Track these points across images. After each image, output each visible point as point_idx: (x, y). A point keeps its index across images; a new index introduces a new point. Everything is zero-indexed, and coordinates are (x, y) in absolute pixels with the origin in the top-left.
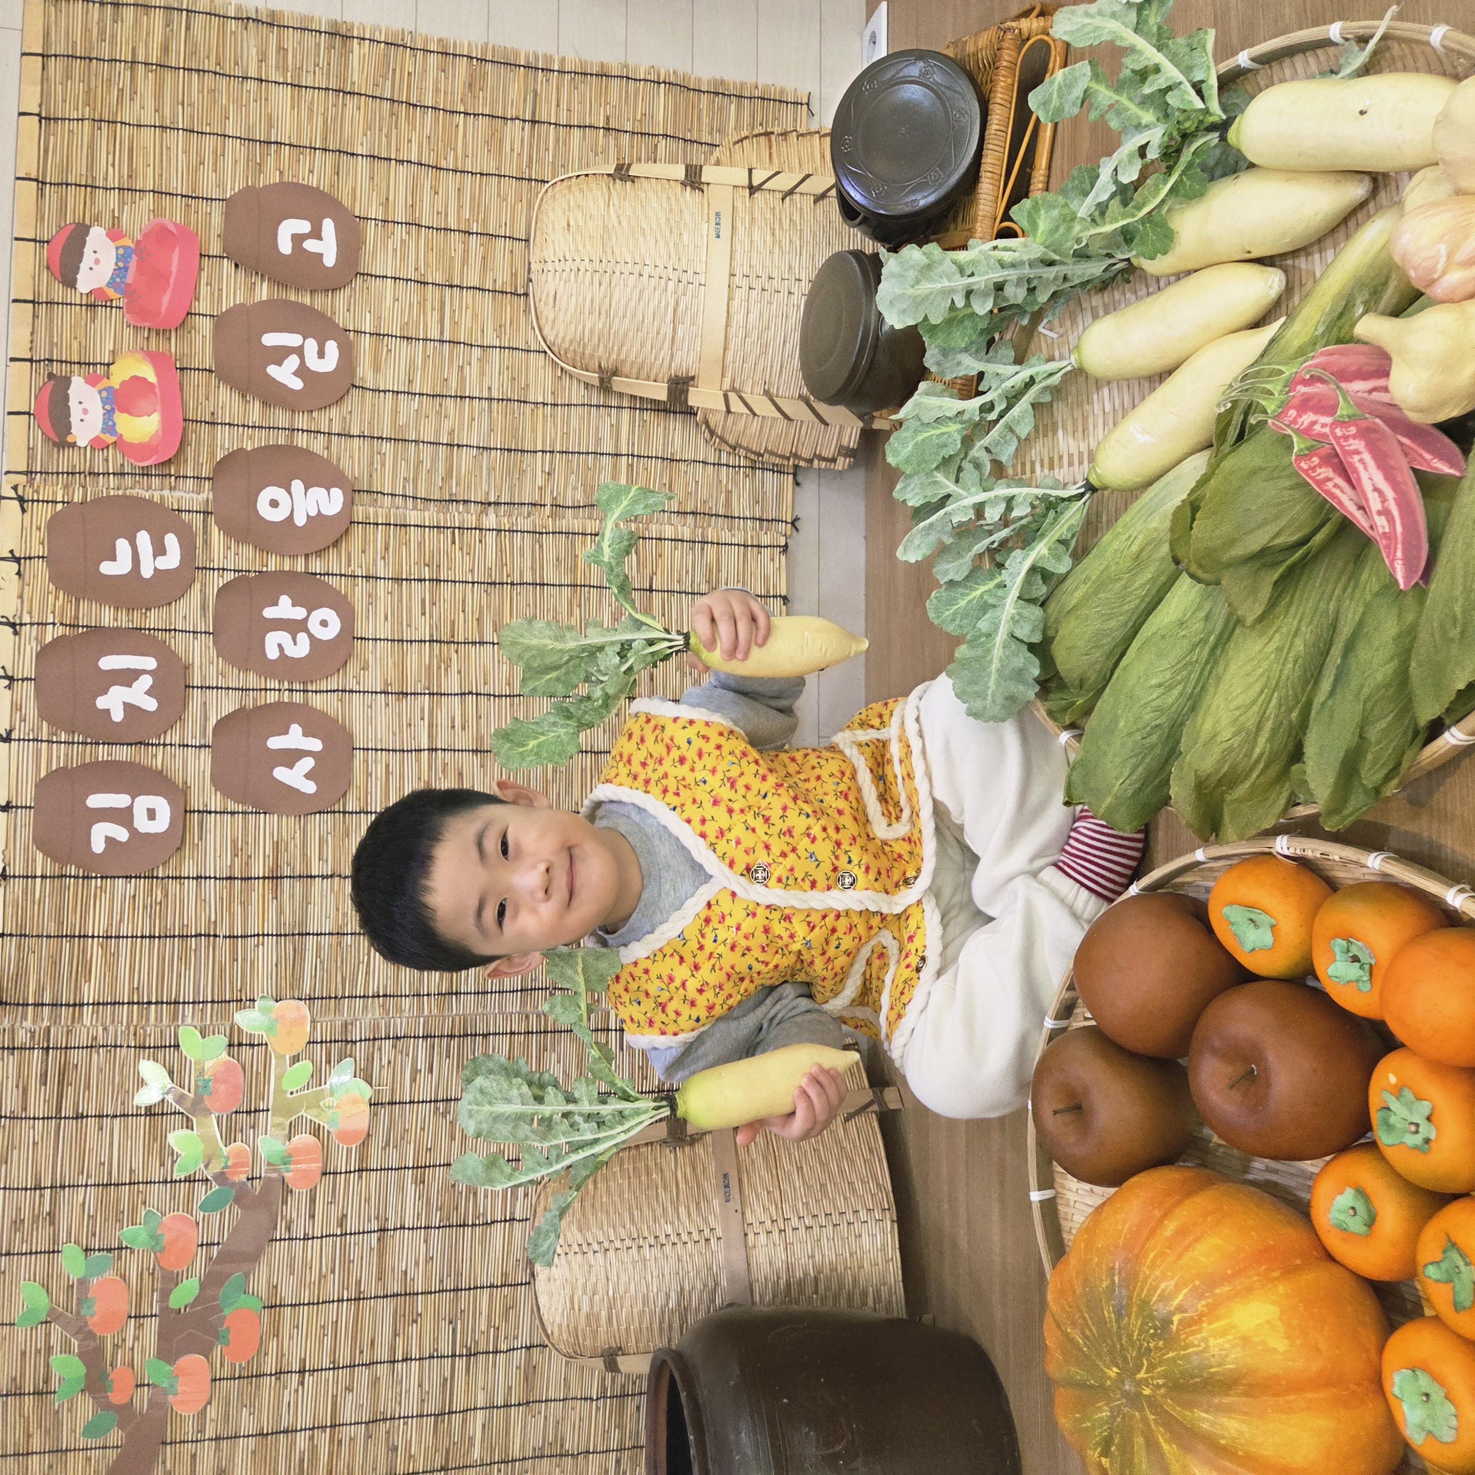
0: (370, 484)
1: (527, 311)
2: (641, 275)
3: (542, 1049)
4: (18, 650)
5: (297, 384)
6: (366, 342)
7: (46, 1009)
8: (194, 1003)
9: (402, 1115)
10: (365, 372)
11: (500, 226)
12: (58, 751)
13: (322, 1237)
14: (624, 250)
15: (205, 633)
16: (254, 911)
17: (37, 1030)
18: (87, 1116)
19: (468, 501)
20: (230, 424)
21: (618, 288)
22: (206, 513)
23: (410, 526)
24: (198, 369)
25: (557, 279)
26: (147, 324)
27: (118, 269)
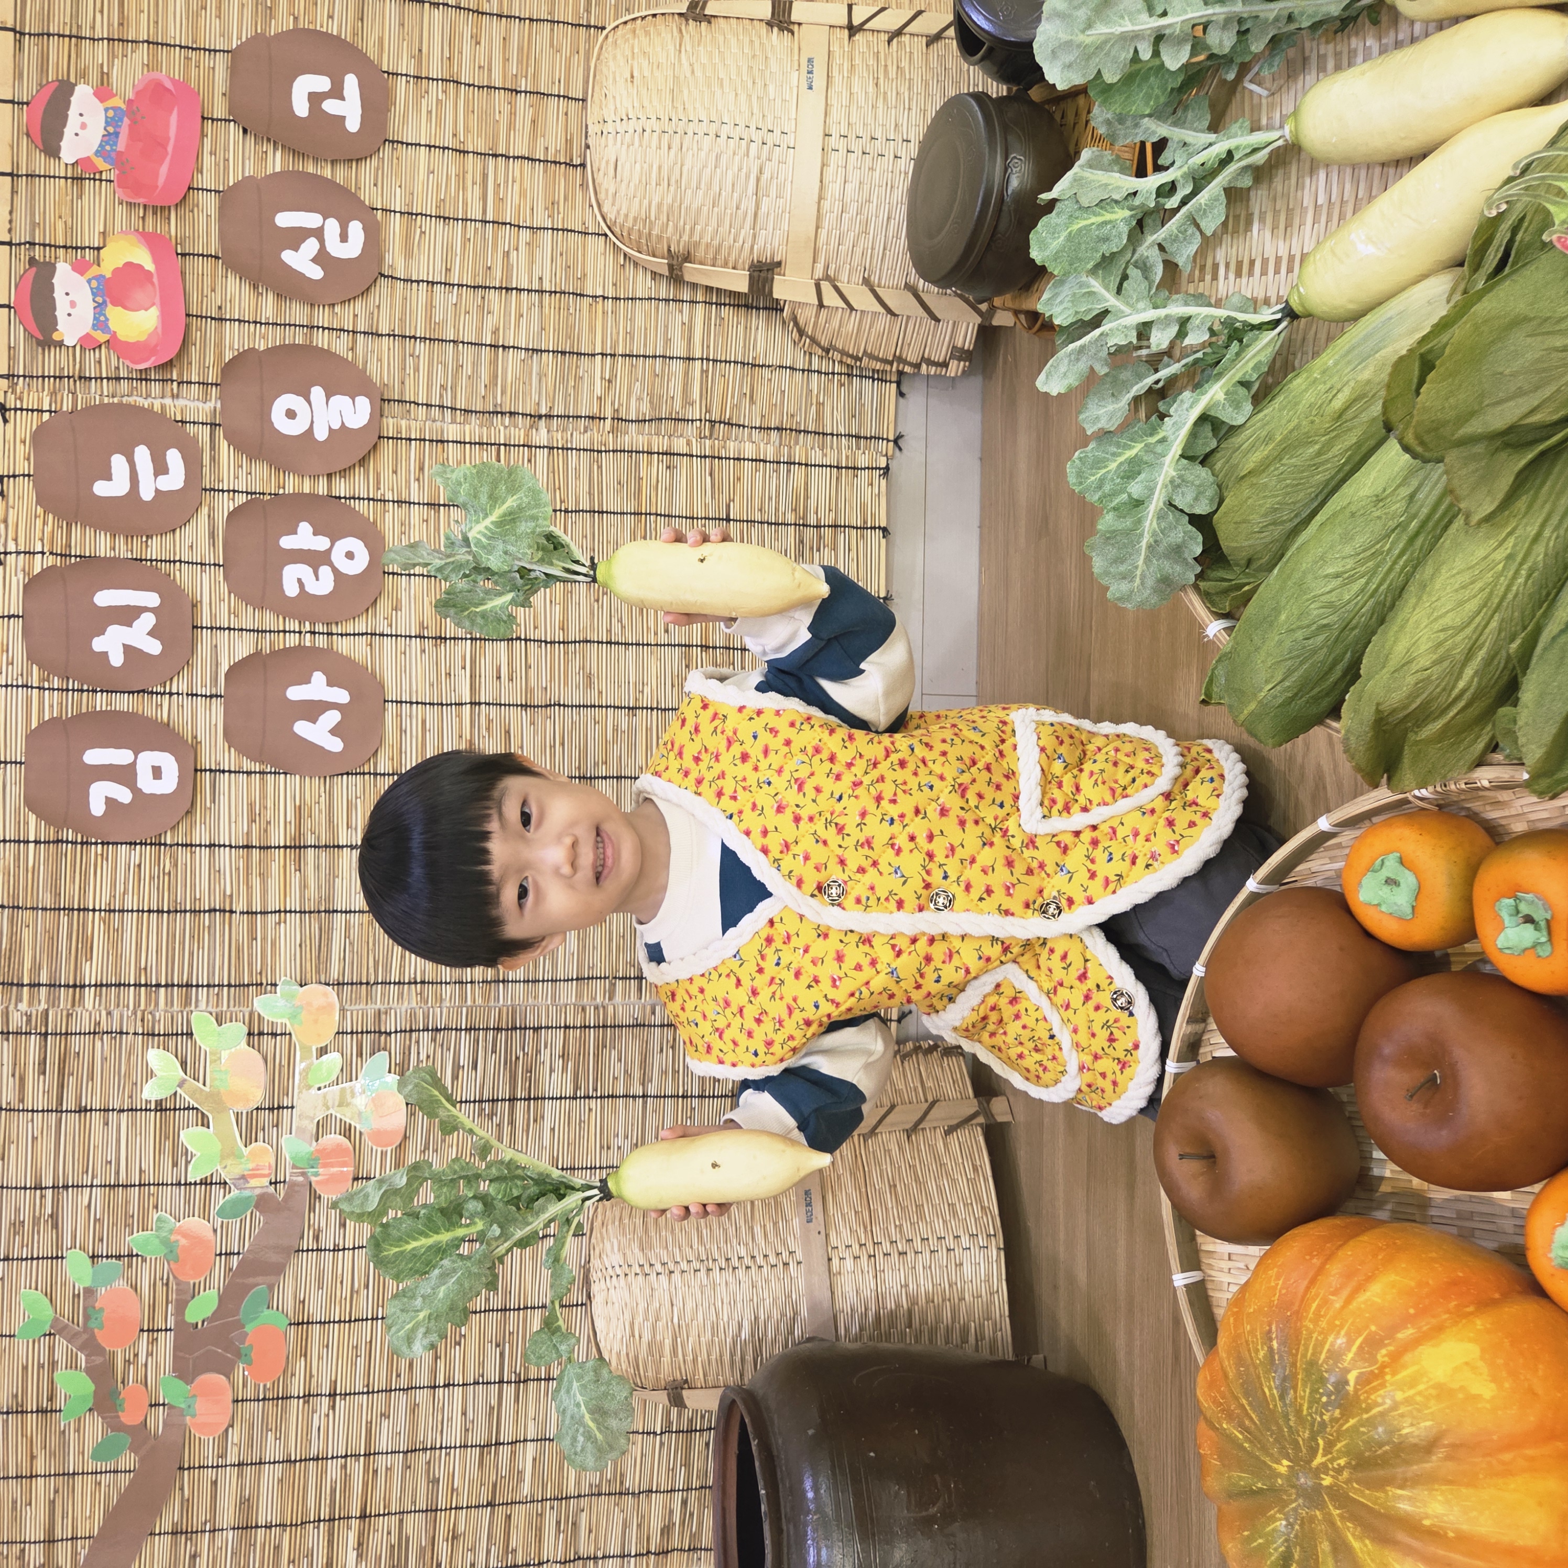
0: (402, 393)
1: (584, 185)
2: (718, 136)
3: (601, 1046)
5: (315, 273)
6: (396, 224)
7: (43, 991)
8: (208, 986)
10: (395, 261)
11: (553, 83)
12: (51, 698)
14: (698, 105)
15: (215, 565)
16: (274, 884)
17: (34, 1013)
18: (91, 1110)
19: (515, 413)
20: (239, 321)
21: (691, 152)
22: (213, 425)
23: (448, 441)
24: (203, 255)
25: (619, 142)
26: (141, 201)
27: (107, 135)
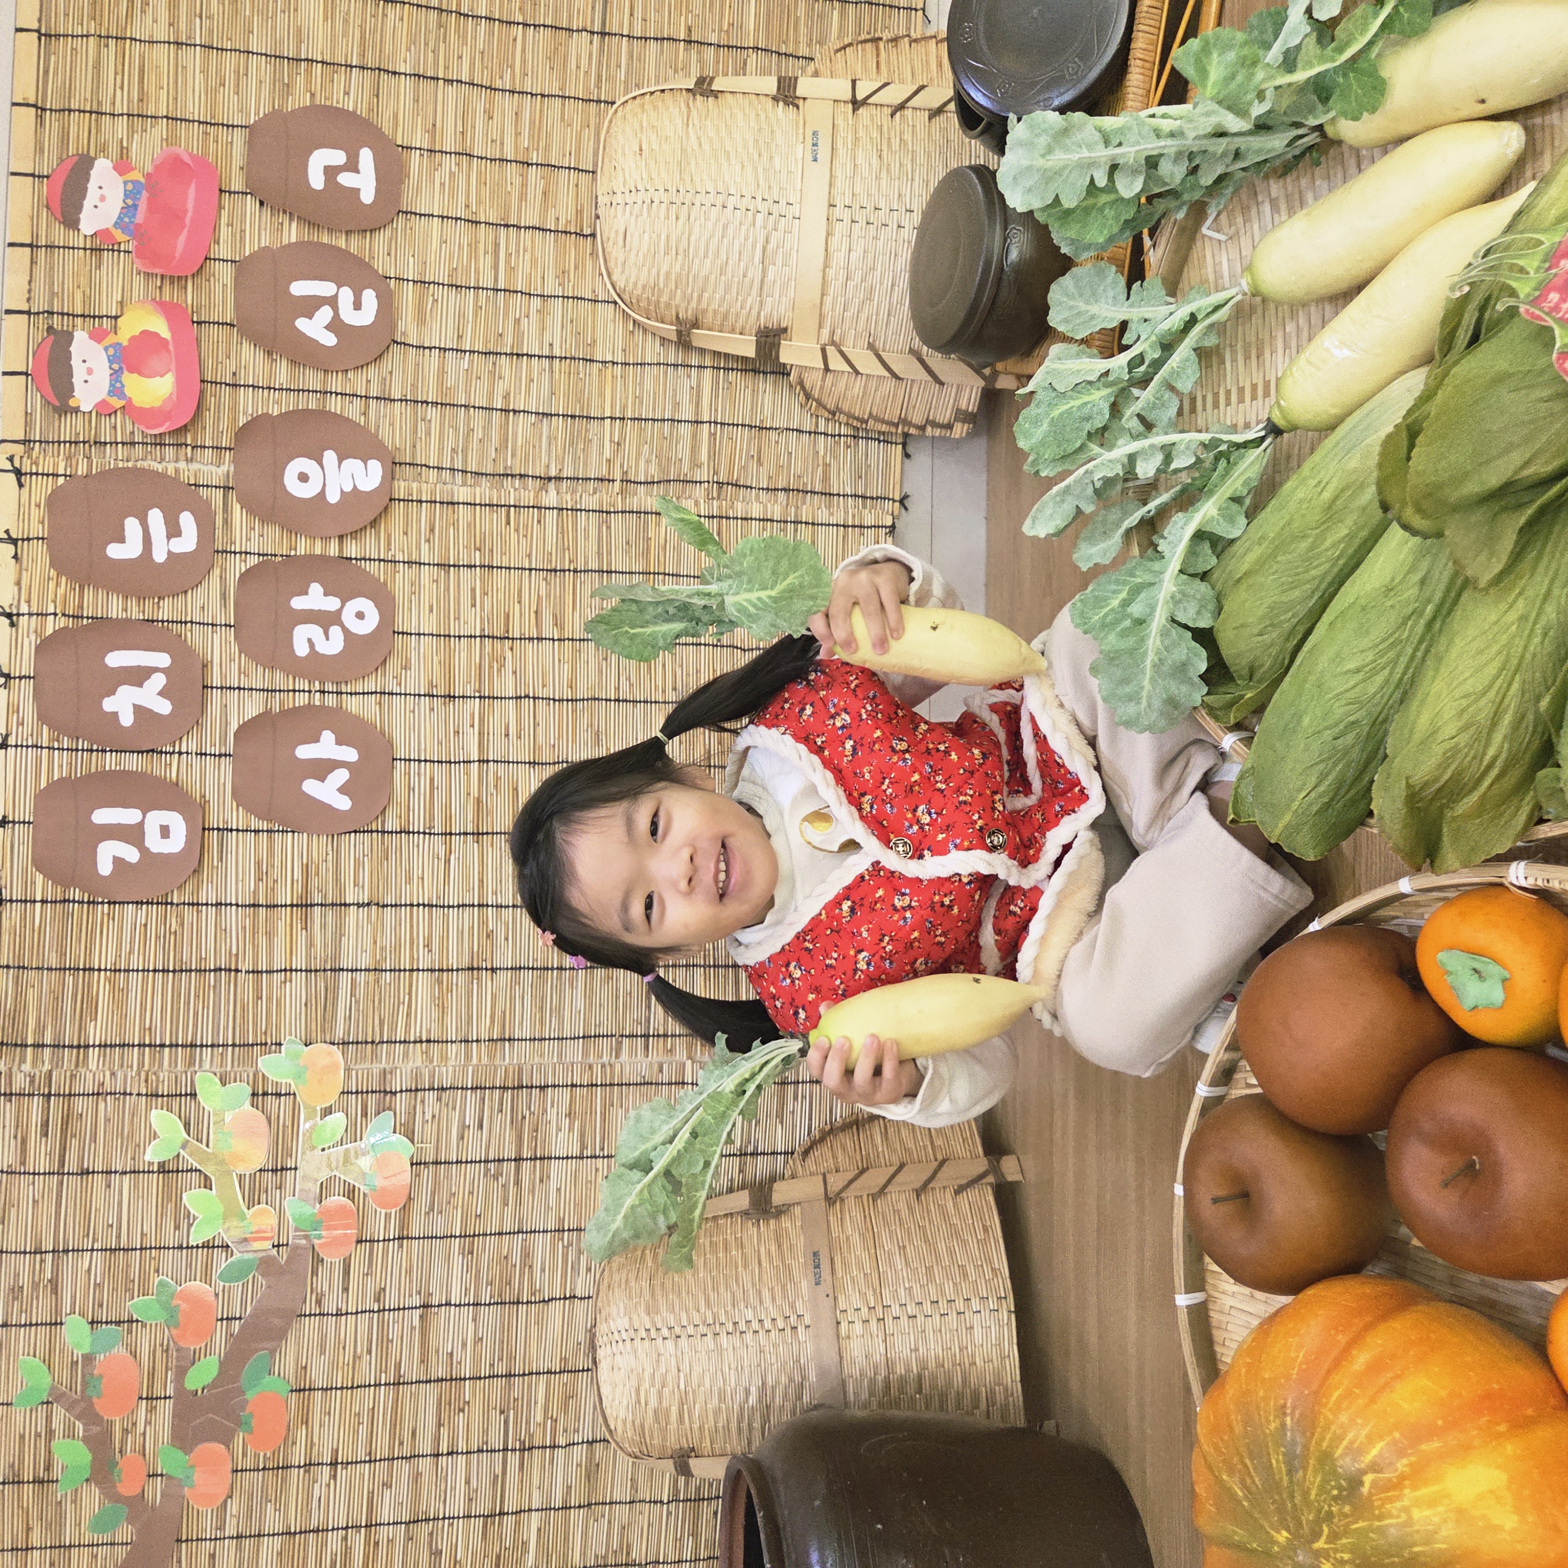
0: (413, 455)
1: (594, 254)
2: (724, 207)
3: (607, 1105)
4: (15, 644)
5: (329, 340)
6: (409, 292)
7: (47, 1051)
8: (212, 1046)
9: (448, 1177)
10: (408, 328)
11: (564, 155)
12: (61, 758)
13: (357, 1313)
14: (705, 177)
15: (226, 625)
16: (280, 941)
17: (38, 1073)
18: (93, 1172)
19: (525, 476)
20: (253, 386)
21: (698, 222)
22: (227, 488)
23: (458, 503)
24: (218, 323)
25: (628, 213)
26: (160, 271)
27: (126, 208)
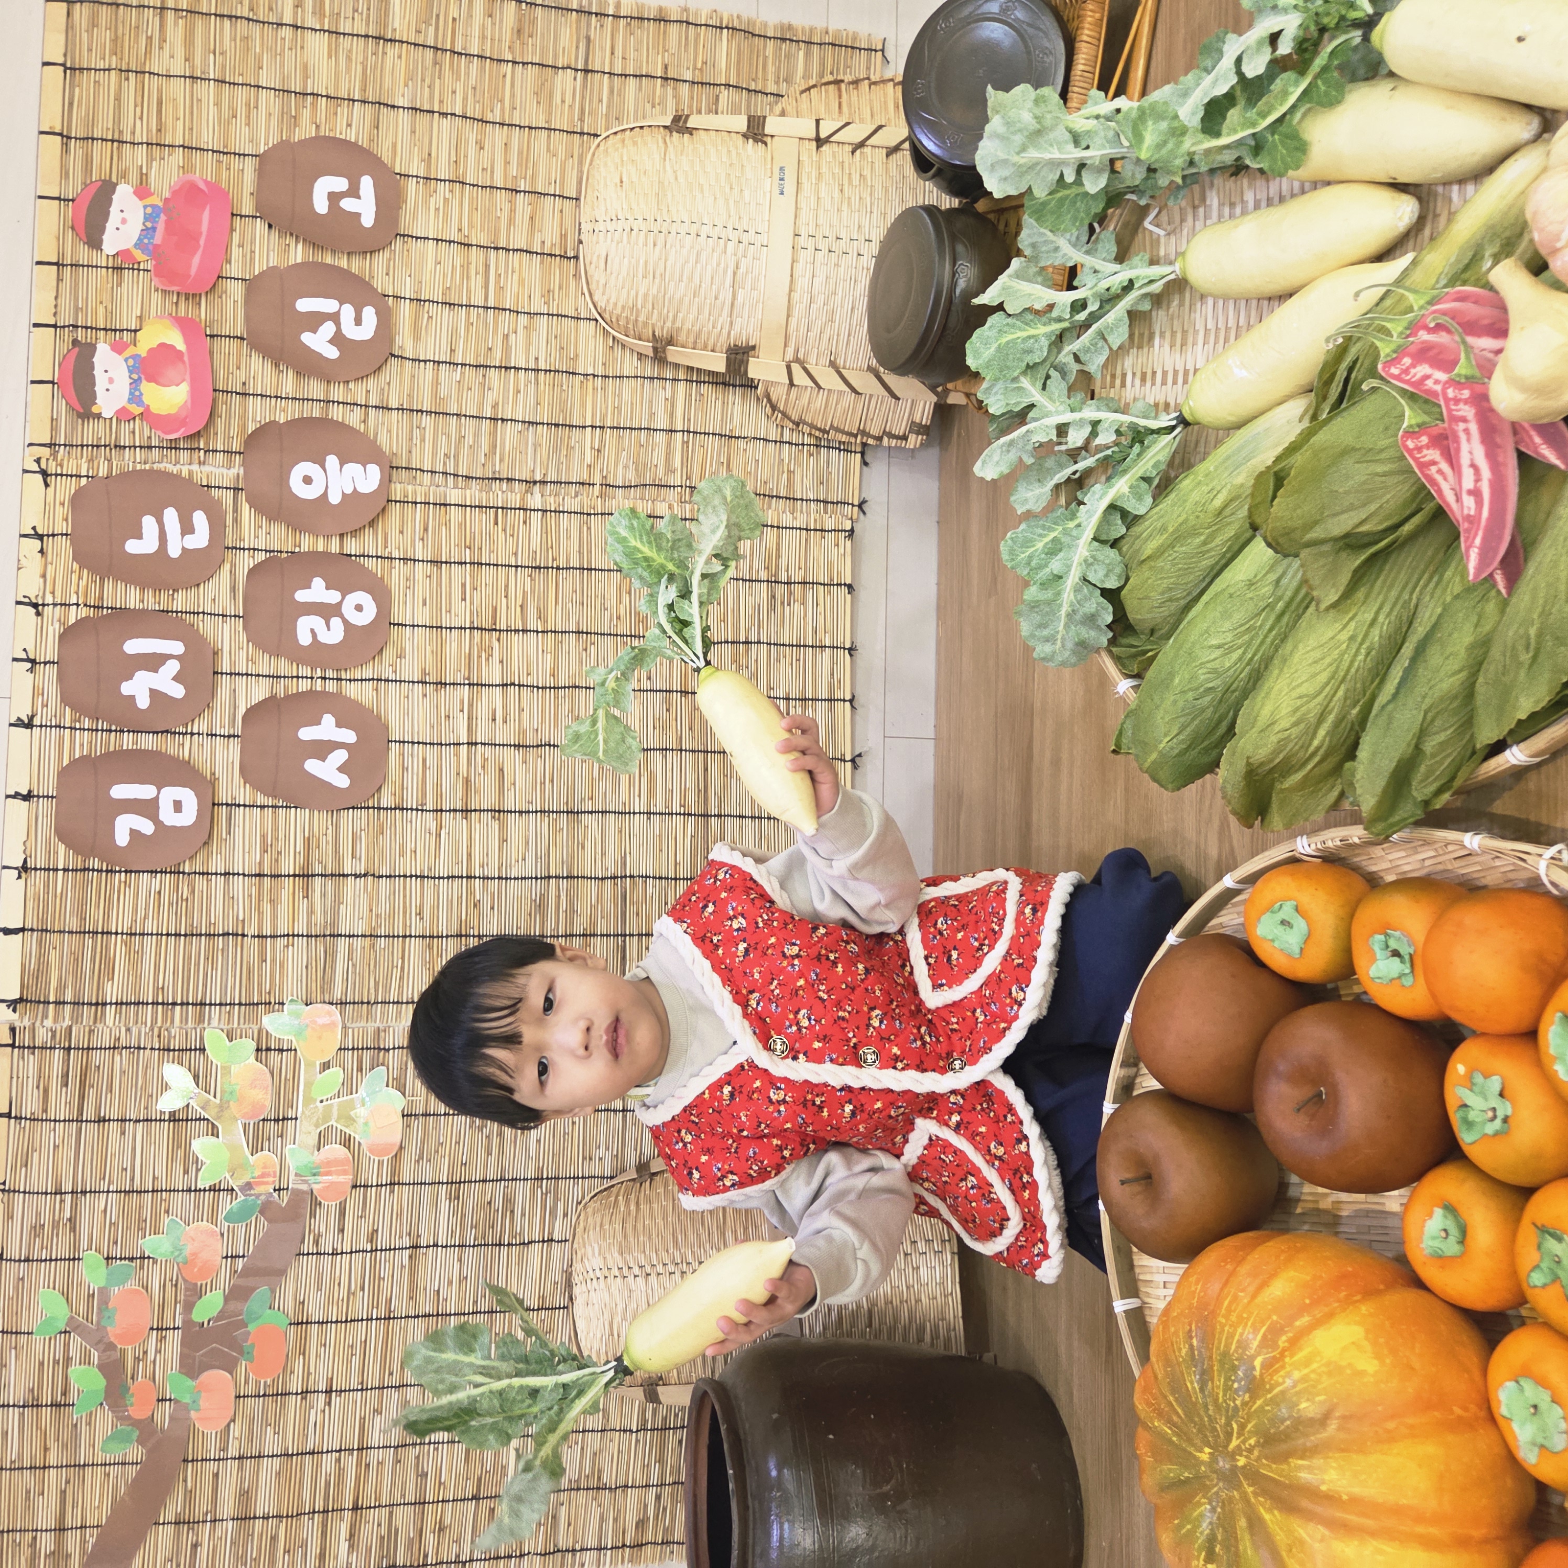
0: (409, 461)
1: (577, 275)
2: (698, 235)
4: (40, 632)
5: (332, 353)
6: (406, 309)
7: (68, 1008)
8: (221, 1004)
9: (436, 1128)
10: (404, 340)
11: (550, 183)
12: (81, 738)
13: (351, 1252)
14: (680, 207)
15: (235, 616)
16: (284, 909)
17: (59, 1029)
18: (109, 1120)
19: (512, 479)
20: (262, 395)
21: (674, 249)
22: (236, 489)
23: (450, 505)
24: (229, 337)
25: (609, 240)
26: (176, 288)
27: (145, 230)
